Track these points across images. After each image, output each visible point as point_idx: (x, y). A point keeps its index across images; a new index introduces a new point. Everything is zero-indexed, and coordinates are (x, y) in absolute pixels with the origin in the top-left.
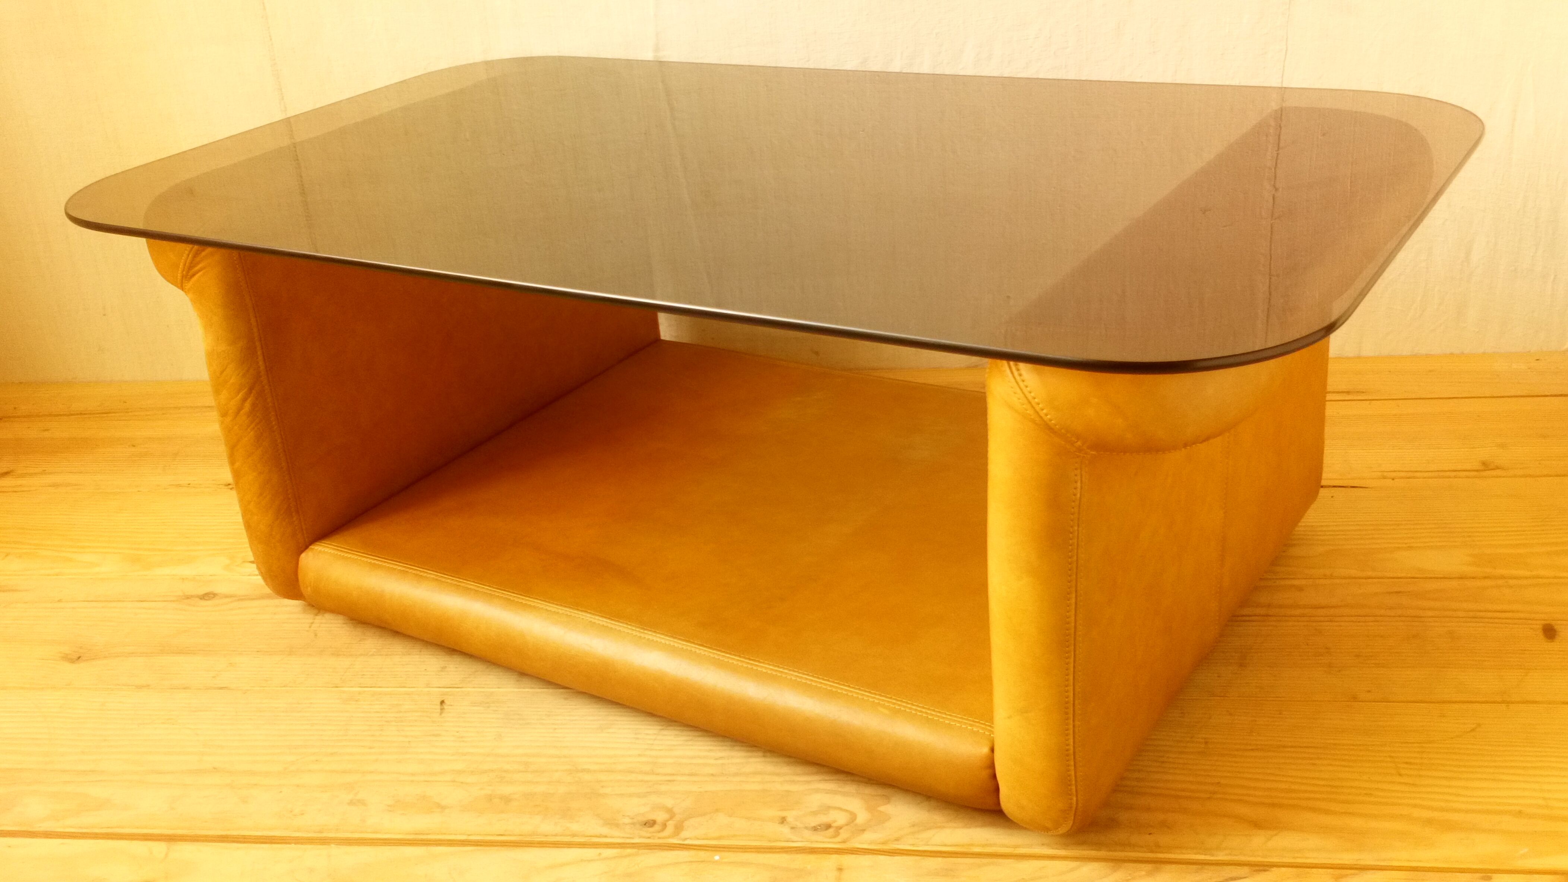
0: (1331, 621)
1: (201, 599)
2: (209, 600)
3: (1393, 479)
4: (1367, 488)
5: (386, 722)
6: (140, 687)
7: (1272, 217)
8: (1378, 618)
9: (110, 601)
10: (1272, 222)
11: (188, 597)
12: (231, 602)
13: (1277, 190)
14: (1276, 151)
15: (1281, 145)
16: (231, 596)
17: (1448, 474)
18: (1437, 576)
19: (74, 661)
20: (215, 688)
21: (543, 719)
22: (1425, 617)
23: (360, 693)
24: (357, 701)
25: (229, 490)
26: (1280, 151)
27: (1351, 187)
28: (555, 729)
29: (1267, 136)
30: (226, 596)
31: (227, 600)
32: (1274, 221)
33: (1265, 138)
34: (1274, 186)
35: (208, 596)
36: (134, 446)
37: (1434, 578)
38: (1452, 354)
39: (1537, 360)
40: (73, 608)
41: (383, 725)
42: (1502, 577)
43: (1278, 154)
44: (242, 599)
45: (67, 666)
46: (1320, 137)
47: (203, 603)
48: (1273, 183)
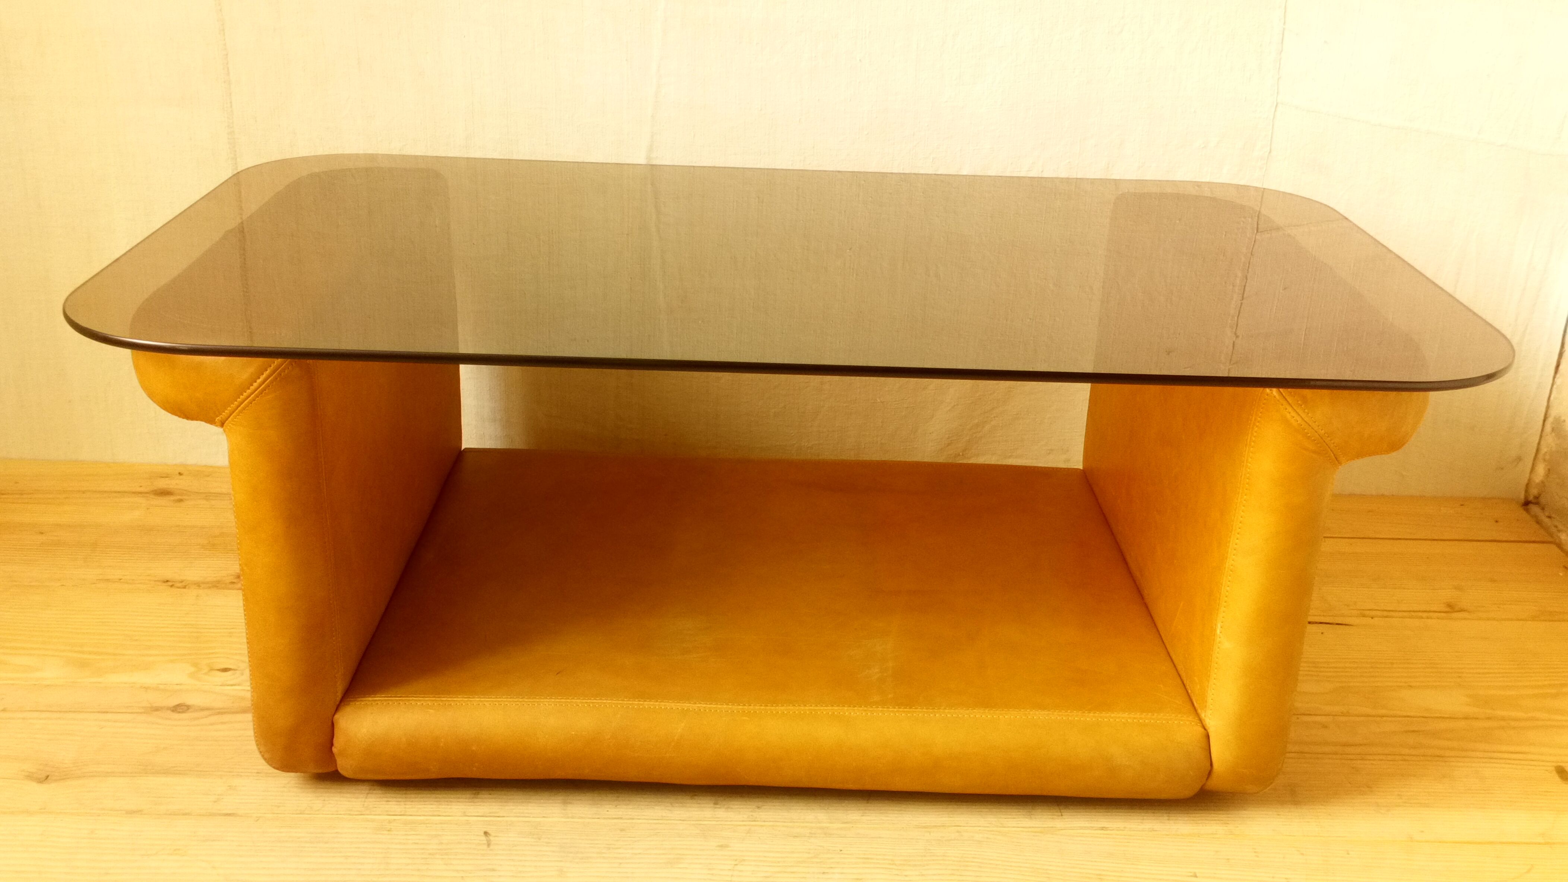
0: (1362, 759)
1: (173, 711)
2: (183, 712)
3: (1372, 618)
4: (1350, 625)
5: (430, 854)
6: (131, 813)
7: (1230, 362)
8: (1407, 758)
9: (66, 712)
10: (1230, 366)
11: (157, 709)
12: (210, 715)
13: (1237, 337)
14: (1241, 301)
15: (1245, 295)
16: (208, 709)
17: (1420, 614)
18: (1442, 715)
19: (42, 781)
20: (220, 815)
21: (604, 853)
22: (1449, 757)
23: (390, 822)
24: (389, 831)
25: (169, 587)
26: (1244, 301)
27: (1304, 339)
28: (621, 863)
29: (1233, 286)
30: (203, 709)
31: (206, 713)
32: (1231, 366)
33: (1231, 287)
34: (1235, 334)
35: (180, 708)
36: (42, 533)
37: (1441, 717)
38: (1383, 495)
39: (1462, 505)
40: (24, 719)
41: (426, 858)
42: (1503, 719)
43: (1241, 303)
44: (221, 712)
45: (34, 785)
46: (1281, 291)
47: (176, 716)
48: (1234, 330)
